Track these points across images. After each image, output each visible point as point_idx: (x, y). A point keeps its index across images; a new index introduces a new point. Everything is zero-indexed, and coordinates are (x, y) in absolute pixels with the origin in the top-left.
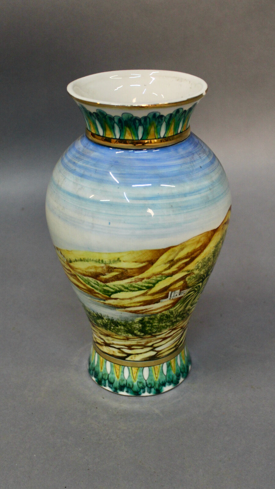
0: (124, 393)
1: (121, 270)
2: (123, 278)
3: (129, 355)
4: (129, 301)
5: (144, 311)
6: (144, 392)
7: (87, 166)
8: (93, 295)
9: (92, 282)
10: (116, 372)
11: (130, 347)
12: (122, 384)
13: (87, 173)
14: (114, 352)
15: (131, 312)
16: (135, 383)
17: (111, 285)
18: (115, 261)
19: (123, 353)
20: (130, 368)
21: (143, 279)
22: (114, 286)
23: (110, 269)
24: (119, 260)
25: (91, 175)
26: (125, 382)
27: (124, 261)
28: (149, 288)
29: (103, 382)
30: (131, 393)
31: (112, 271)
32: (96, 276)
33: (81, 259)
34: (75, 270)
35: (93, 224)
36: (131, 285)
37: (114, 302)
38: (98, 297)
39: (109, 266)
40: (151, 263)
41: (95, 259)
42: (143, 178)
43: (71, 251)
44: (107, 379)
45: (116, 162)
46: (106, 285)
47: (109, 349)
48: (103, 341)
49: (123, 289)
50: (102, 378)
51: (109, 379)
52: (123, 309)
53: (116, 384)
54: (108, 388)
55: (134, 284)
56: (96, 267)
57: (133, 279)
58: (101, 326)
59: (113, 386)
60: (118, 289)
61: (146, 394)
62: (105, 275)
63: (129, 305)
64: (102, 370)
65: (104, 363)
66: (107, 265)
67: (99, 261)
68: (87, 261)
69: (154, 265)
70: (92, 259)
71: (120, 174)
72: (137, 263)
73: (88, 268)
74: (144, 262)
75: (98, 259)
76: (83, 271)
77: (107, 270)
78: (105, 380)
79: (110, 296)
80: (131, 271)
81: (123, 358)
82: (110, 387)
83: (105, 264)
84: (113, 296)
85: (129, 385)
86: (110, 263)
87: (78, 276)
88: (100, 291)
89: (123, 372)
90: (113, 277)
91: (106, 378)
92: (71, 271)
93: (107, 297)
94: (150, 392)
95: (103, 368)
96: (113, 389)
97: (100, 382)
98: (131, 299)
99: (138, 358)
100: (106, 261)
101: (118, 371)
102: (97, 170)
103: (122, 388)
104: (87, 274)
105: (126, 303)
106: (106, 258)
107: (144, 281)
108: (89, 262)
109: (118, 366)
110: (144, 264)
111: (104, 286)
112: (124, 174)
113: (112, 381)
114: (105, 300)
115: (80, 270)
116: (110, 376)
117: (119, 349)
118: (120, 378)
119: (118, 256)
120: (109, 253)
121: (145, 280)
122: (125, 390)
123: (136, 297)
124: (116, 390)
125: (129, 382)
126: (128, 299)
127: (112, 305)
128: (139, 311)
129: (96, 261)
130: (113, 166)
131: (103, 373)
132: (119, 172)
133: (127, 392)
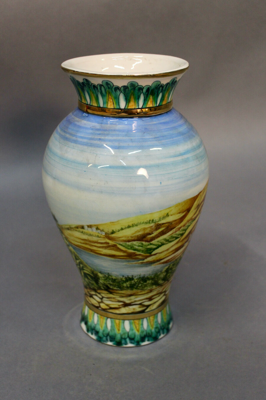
0: (146, 343)
1: (167, 225)
2: (167, 232)
3: (148, 306)
4: (166, 253)
5: (173, 258)
6: (160, 335)
7: (119, 138)
8: (132, 259)
9: (136, 245)
10: (136, 327)
11: (150, 299)
12: (143, 335)
13: (122, 144)
14: (134, 309)
15: (163, 263)
16: (153, 330)
17: (155, 242)
18: (164, 218)
19: (144, 306)
20: (148, 318)
21: (180, 228)
22: (158, 242)
23: (158, 226)
24: (168, 215)
25: (128, 145)
26: (145, 333)
27: (171, 215)
28: (182, 235)
29: (123, 341)
30: (151, 340)
31: (160, 227)
32: (142, 238)
33: (129, 225)
34: (117, 239)
35: (145, 188)
36: (172, 236)
37: (152, 258)
38: (138, 258)
39: (158, 223)
40: (188, 210)
41: (146, 221)
42: (173, 138)
43: (118, 221)
44: (127, 338)
45: (146, 129)
46: (150, 243)
47: (129, 308)
48: (122, 303)
49: (164, 242)
50: (122, 338)
51: (130, 337)
52: (158, 263)
53: (138, 338)
54: (130, 345)
55: (174, 235)
56: (145, 229)
57: (174, 230)
58: (126, 288)
59: (134, 341)
60: (160, 244)
61: (162, 336)
62: (153, 233)
63: (165, 257)
64: (120, 331)
65: (121, 324)
66: (157, 223)
67: (149, 222)
68: (137, 225)
69: (190, 212)
70: (142, 222)
71: (154, 138)
72: (180, 214)
73: (136, 232)
74: (185, 211)
75: (148, 220)
76: (128, 237)
77: (156, 228)
78: (125, 339)
79: (150, 253)
80: (175, 222)
81: (143, 312)
82: (131, 343)
83: (155, 223)
84: (154, 253)
85: (149, 333)
86: (160, 220)
87: (120, 244)
88: (143, 251)
89: (142, 324)
90: (159, 234)
91: (126, 336)
92: (108, 243)
93: (148, 255)
94: (163, 333)
95: (121, 329)
96: (136, 344)
97: (119, 344)
98: (168, 250)
99: (155, 306)
100: (156, 220)
101: (137, 326)
102: (132, 139)
103: (143, 339)
104: (133, 239)
105: (162, 256)
106: (156, 217)
107: (181, 230)
108: (138, 226)
109: (137, 321)
110: (184, 213)
111: (148, 245)
112: (158, 137)
113: (133, 337)
114: (144, 259)
115: (125, 237)
116: (130, 334)
117: (140, 304)
118: (140, 331)
119: (166, 212)
120: (160, 211)
121: (182, 228)
122: (146, 339)
123: (172, 246)
124: (138, 344)
125: (149, 331)
126: (165, 251)
127: (150, 262)
128: (169, 260)
129: (146, 223)
130: (144, 133)
131: (122, 333)
132: (153, 137)
133: (148, 340)
